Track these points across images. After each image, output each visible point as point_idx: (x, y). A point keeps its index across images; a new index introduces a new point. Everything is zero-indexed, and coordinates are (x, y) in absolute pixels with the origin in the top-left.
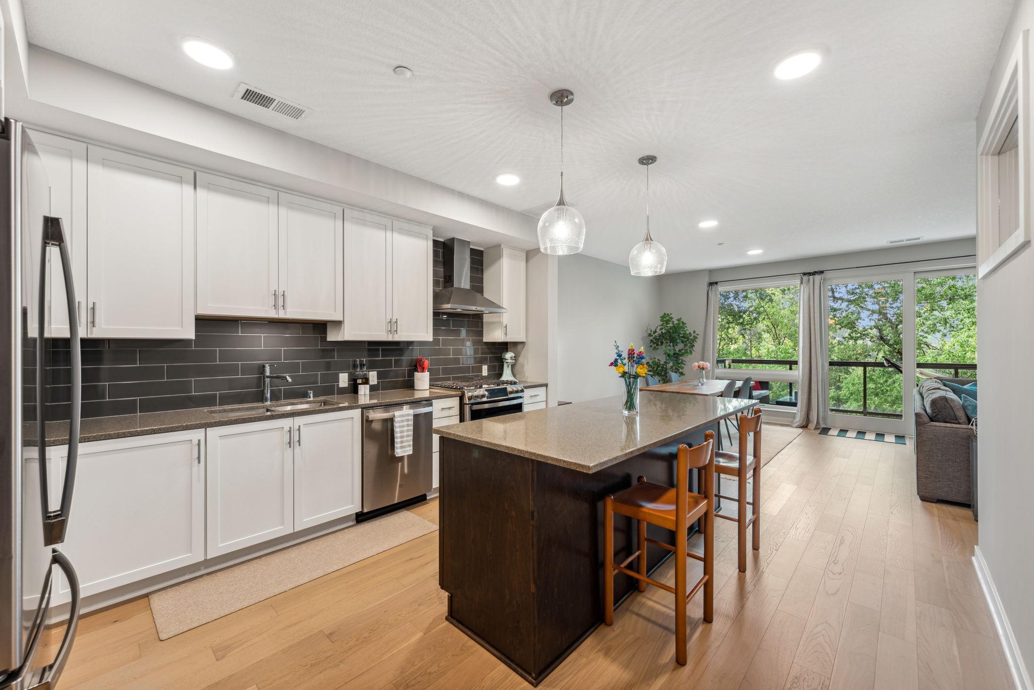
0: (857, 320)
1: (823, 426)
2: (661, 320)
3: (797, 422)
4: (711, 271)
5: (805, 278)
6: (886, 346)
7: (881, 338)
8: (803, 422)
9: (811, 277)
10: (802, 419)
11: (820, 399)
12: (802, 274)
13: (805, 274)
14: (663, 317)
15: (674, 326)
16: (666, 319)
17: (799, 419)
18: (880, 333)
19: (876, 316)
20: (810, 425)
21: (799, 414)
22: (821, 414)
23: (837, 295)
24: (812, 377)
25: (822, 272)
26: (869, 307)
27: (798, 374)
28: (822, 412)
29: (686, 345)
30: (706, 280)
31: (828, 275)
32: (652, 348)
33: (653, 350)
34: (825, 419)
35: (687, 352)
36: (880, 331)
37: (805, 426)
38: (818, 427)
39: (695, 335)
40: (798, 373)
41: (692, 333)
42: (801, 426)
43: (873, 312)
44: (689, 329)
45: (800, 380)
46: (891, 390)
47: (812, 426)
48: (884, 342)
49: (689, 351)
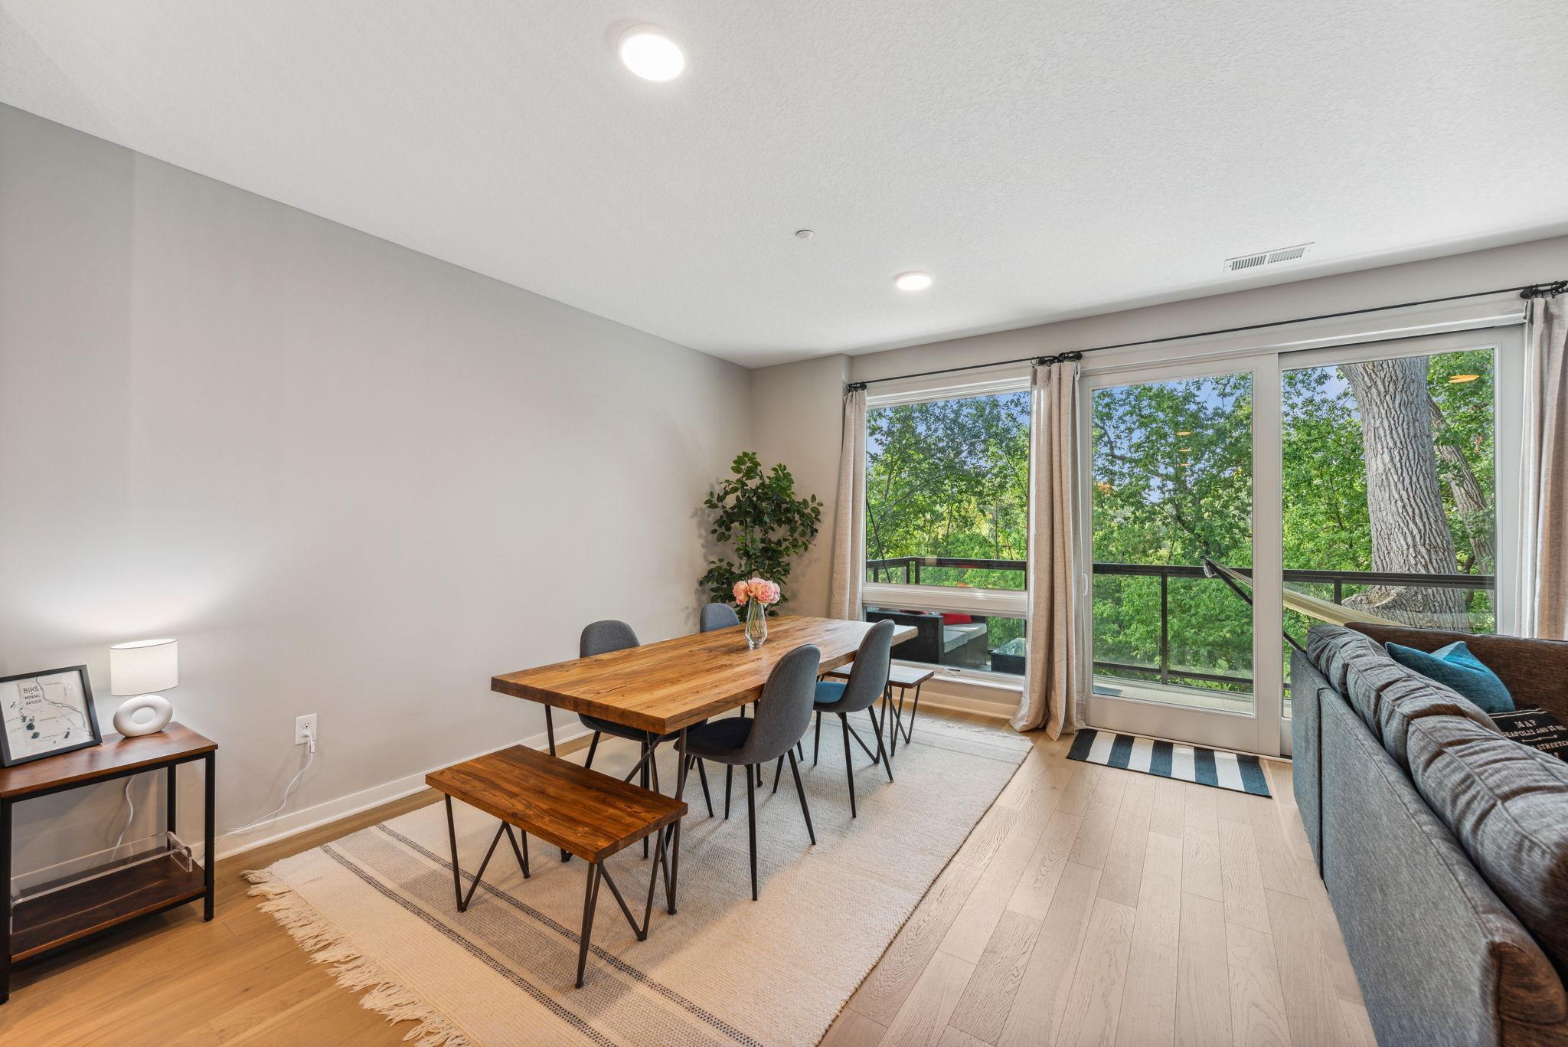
0: (1144, 489)
1: (1079, 725)
2: (733, 468)
3: (1022, 719)
4: (853, 359)
5: (1042, 370)
6: (1186, 531)
7: (1178, 518)
8: (1035, 719)
9: (1055, 367)
10: (1033, 711)
11: (1073, 662)
12: (1034, 361)
13: (1042, 361)
14: (739, 461)
15: (763, 484)
16: (746, 465)
17: (1026, 712)
18: (1177, 510)
19: (1170, 485)
20: (1051, 724)
21: (1027, 696)
22: (1075, 697)
23: (1117, 452)
24: (1056, 607)
25: (1077, 356)
26: (1161, 472)
27: (1025, 602)
28: (1078, 692)
29: (793, 530)
30: (842, 377)
31: (1091, 363)
32: (715, 536)
33: (719, 540)
34: (1084, 710)
35: (795, 546)
36: (1178, 507)
37: (1037, 729)
38: (1068, 731)
39: (815, 505)
40: (1027, 597)
41: (809, 499)
42: (1031, 727)
43: (1167, 477)
44: (800, 492)
45: (1031, 613)
46: (1198, 606)
47: (1056, 728)
48: (1183, 525)
49: (800, 543)
